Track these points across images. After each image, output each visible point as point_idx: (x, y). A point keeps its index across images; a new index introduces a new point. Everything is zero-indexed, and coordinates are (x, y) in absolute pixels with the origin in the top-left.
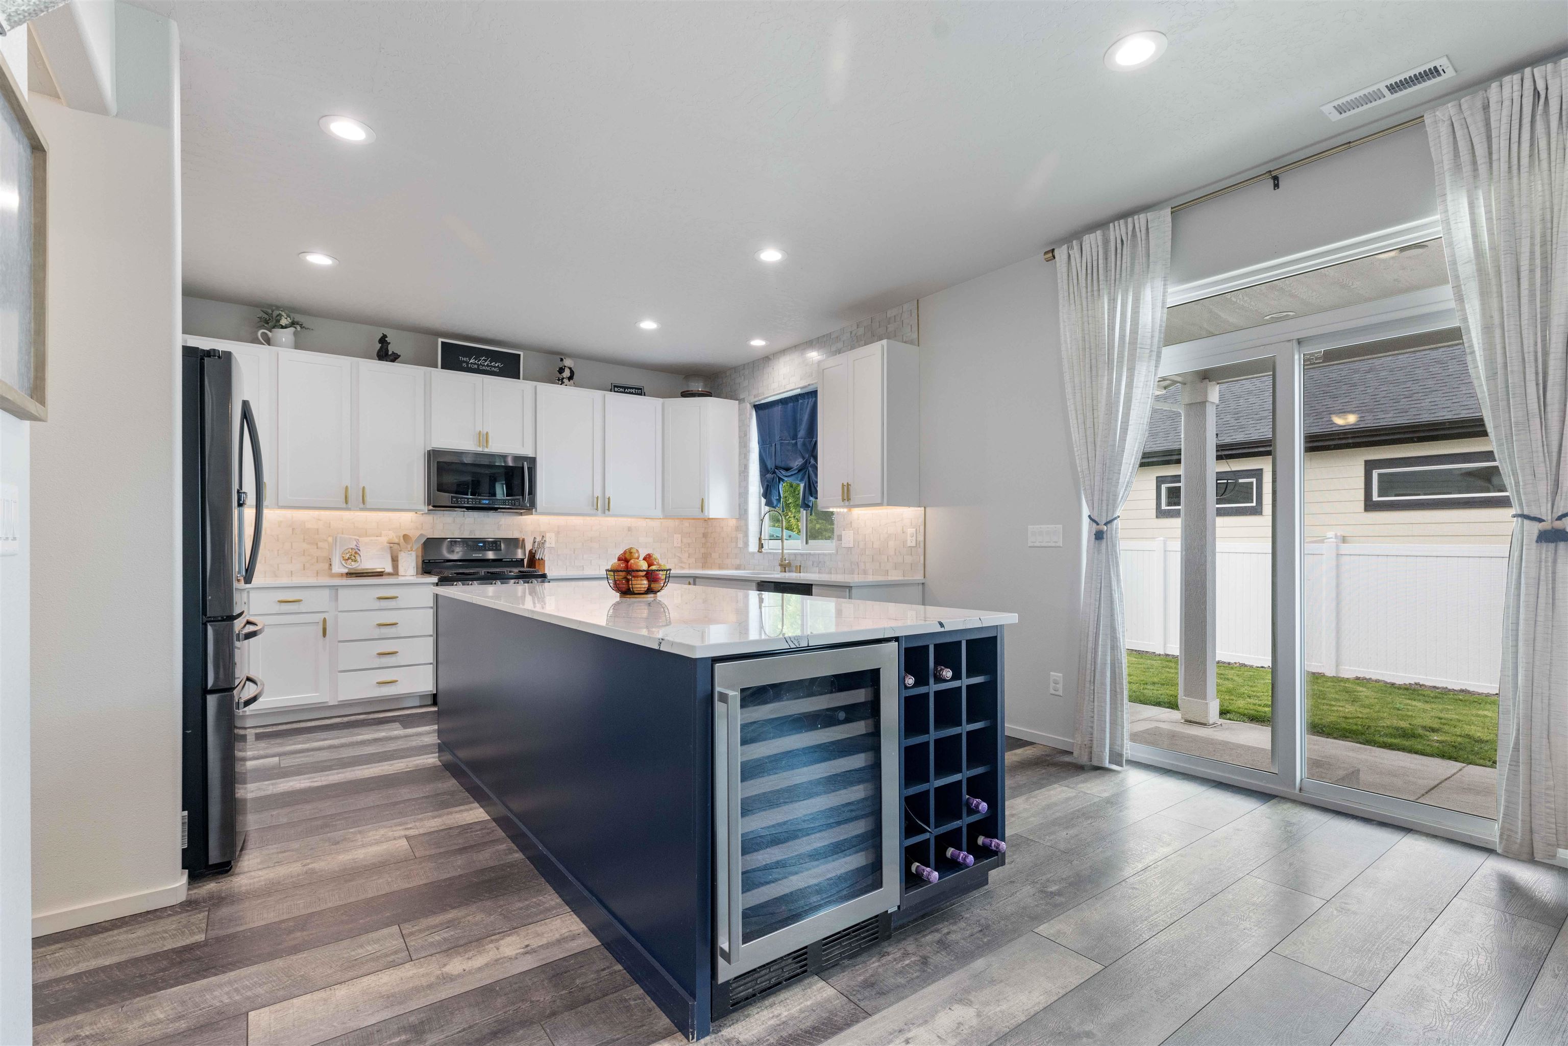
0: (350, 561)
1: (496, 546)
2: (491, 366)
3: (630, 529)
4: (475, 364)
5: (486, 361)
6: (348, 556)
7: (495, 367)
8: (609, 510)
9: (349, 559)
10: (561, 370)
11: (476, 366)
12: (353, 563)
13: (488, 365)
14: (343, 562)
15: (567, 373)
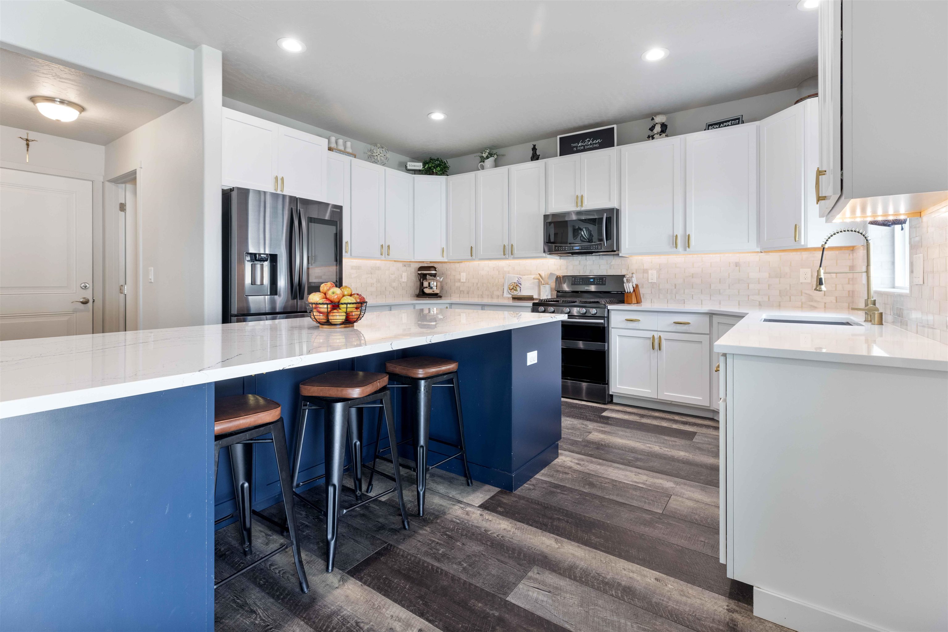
0: (513, 290)
1: (602, 282)
2: (594, 144)
3: (737, 264)
4: (582, 146)
5: (589, 141)
6: (512, 287)
7: (596, 144)
8: (689, 247)
9: (512, 289)
10: (652, 129)
11: (582, 148)
12: (515, 292)
13: (591, 144)
14: (509, 291)
15: (658, 129)
